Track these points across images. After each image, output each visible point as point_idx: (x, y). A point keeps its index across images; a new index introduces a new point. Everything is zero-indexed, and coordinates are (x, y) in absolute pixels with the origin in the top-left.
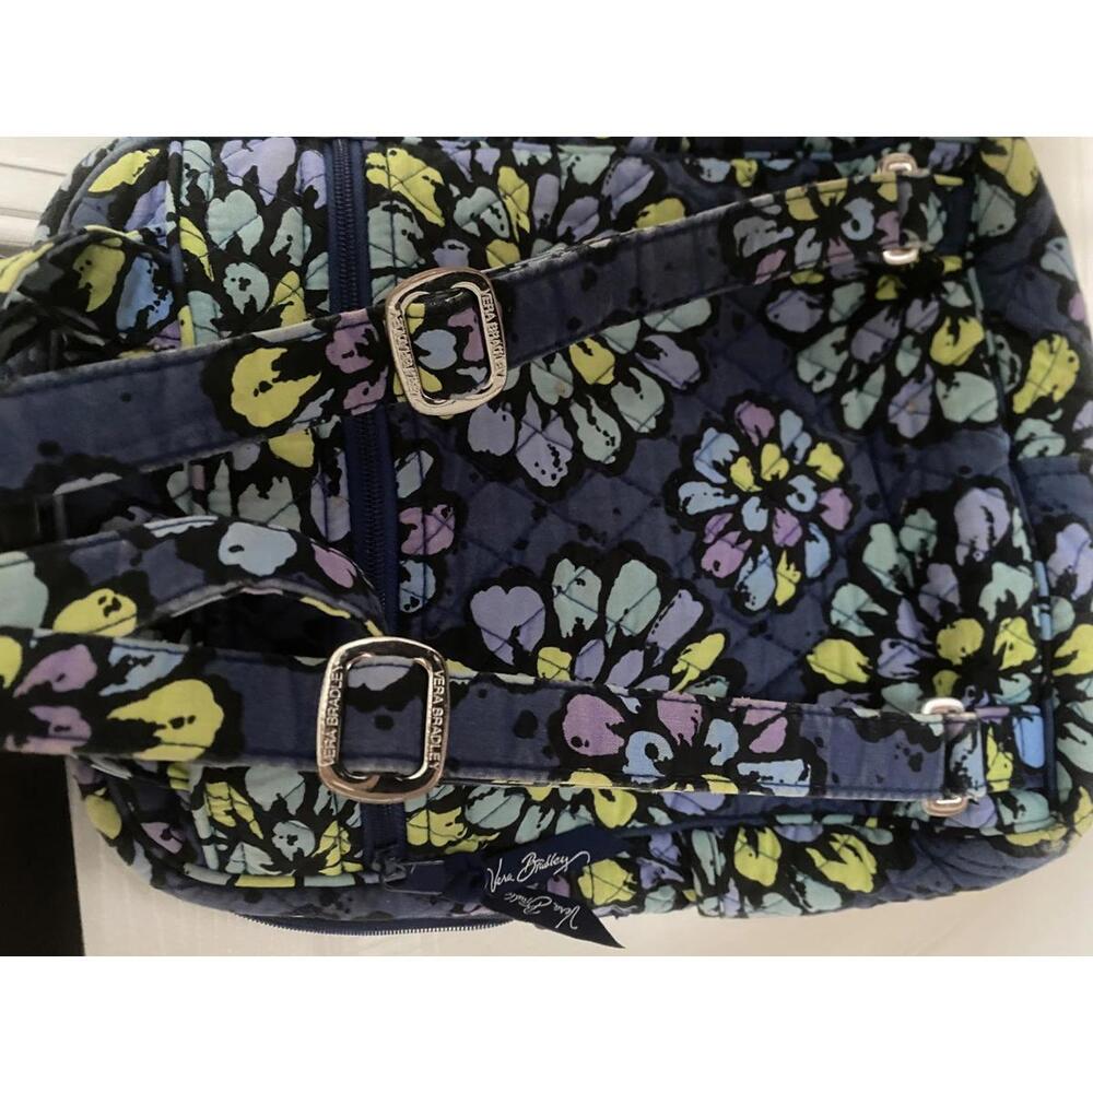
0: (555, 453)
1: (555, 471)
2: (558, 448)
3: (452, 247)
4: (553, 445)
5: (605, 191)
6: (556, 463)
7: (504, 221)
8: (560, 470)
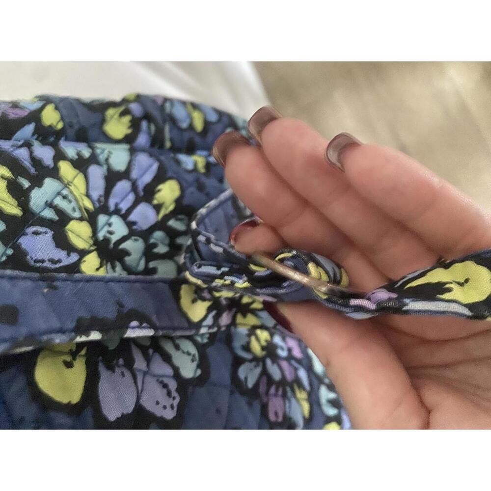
0: (165, 386)
1: (171, 401)
2: (166, 380)
3: (36, 233)
4: (161, 379)
5: (134, 174)
6: (169, 394)
7: (73, 204)
8: (174, 398)
